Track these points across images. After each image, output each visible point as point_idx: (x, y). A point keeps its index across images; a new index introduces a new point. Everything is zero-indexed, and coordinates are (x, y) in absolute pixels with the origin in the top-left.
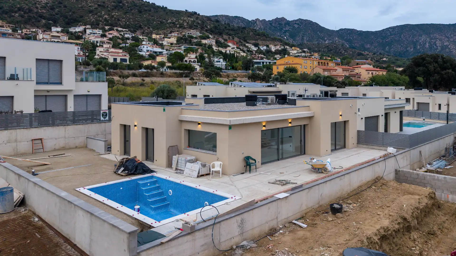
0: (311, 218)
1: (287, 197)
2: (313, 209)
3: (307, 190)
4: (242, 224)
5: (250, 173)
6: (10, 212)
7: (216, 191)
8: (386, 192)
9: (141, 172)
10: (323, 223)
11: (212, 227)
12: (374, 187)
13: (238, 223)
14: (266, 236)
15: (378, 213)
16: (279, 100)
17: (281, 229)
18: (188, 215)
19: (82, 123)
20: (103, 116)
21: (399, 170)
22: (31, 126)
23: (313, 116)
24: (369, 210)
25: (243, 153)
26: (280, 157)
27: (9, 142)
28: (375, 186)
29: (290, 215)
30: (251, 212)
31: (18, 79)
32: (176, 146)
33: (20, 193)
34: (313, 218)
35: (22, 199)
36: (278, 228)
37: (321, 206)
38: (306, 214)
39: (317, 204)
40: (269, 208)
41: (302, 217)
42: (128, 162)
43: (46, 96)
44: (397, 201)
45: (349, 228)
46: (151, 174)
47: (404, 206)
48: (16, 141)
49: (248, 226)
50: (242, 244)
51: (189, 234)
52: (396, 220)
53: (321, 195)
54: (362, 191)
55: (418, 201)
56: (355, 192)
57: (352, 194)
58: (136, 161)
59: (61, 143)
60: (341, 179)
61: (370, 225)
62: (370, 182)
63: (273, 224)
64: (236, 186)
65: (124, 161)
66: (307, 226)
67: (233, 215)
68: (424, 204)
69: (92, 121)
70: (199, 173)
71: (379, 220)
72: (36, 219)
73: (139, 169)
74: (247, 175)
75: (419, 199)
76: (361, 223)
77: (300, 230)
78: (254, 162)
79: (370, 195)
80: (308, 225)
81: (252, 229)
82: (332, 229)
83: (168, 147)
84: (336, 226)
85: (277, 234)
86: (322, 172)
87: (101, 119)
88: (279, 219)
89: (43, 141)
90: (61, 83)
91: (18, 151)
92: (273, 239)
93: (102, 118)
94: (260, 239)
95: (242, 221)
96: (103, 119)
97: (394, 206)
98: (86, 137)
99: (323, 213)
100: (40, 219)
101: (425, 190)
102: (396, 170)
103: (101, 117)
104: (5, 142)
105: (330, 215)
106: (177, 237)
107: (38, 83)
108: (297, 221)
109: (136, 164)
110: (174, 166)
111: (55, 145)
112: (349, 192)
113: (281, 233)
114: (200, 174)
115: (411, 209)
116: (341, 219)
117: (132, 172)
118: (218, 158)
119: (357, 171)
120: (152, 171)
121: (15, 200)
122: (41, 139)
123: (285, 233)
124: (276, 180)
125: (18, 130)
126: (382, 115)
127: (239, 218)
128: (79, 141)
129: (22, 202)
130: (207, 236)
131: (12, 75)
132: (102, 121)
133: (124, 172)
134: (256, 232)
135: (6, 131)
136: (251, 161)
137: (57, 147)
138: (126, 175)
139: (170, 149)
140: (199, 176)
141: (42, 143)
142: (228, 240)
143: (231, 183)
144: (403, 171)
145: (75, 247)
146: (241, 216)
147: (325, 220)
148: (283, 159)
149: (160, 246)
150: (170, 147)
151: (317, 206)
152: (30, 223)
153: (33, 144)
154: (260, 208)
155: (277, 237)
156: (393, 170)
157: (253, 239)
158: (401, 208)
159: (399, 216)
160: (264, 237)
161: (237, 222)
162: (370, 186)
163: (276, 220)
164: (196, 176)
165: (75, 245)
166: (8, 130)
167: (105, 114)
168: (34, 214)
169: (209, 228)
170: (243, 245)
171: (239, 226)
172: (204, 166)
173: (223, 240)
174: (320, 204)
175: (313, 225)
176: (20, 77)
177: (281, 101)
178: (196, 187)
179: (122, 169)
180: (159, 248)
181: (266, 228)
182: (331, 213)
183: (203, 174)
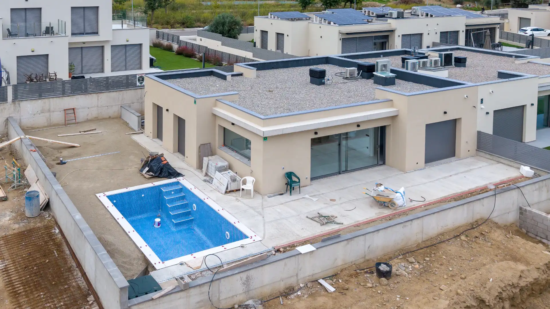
0: (346, 278)
1: (313, 251)
2: (354, 264)
3: (346, 242)
4: (247, 282)
5: (291, 195)
6: (37, 216)
7: (238, 222)
8: (478, 249)
9: (166, 175)
10: (358, 290)
11: (209, 284)
12: (463, 237)
13: (243, 280)
14: (279, 297)
15: (441, 288)
16: (363, 73)
17: (300, 289)
18: (194, 257)
19: (116, 89)
20: (139, 81)
21: (526, 209)
22: (64, 94)
23: (397, 116)
24: (431, 280)
25: (283, 168)
26: (343, 169)
27: (42, 112)
28: (467, 236)
29: (316, 271)
30: (260, 268)
31: (53, 33)
32: (209, 144)
33: (46, 195)
34: (348, 278)
35: (47, 202)
36: (296, 288)
37: (368, 260)
38: (342, 271)
39: (362, 258)
40: (285, 265)
41: (336, 275)
42: (153, 162)
43: (82, 48)
44: (483, 271)
45: (387, 304)
46: (178, 178)
47: (490, 280)
48: (49, 111)
49: (255, 284)
50: (247, 303)
51: (182, 291)
52: (465, 302)
53: (369, 247)
54: (442, 242)
55: (519, 274)
56: (429, 243)
57: (424, 245)
58: (162, 160)
59: (94, 113)
60: (405, 226)
61: (417, 305)
62: (461, 227)
63: (292, 281)
64: (263, 217)
65: (149, 160)
66: (334, 289)
67: (237, 272)
68: (530, 280)
69: (127, 87)
70: (227, 188)
71: (436, 299)
72: (57, 231)
73: (165, 172)
74: (286, 197)
75: (522, 272)
76: (407, 298)
77: (324, 295)
78: (298, 181)
79: (450, 250)
80: (336, 289)
81: (261, 287)
82: (365, 300)
83: (199, 145)
84: (372, 297)
85: (292, 296)
86: (388, 206)
87: (136, 84)
88: (301, 276)
89: (76, 110)
90: (96, 33)
91: (51, 121)
92: (285, 303)
93: (138, 84)
94: (270, 300)
95: (248, 279)
96: (140, 84)
97: (473, 279)
98: (120, 106)
99: (366, 272)
100: (61, 231)
101: (546, 254)
102: (521, 208)
103: (137, 82)
104: (39, 112)
105: (375, 276)
106: (169, 293)
107: (73, 34)
108: (325, 281)
109: (161, 165)
110: (204, 169)
111: (88, 114)
112: (420, 242)
113: (298, 295)
114: (229, 189)
115: (500, 287)
116: (384, 287)
117: (156, 175)
118: (252, 171)
119: (436, 214)
120: (179, 175)
121: (40, 204)
122: (73, 109)
123: (303, 296)
124: (318, 213)
125: (51, 99)
126: (532, 105)
127: (244, 275)
128: (113, 111)
129: (47, 206)
130: (203, 293)
131: (47, 28)
132: (138, 86)
133: (148, 173)
134: (267, 291)
135: (40, 101)
136: (294, 179)
137: (90, 117)
138: (150, 178)
139: (201, 148)
140: (228, 191)
141: (74, 113)
142: (229, 298)
143: (260, 210)
144: (530, 212)
145: (84, 276)
146: (246, 273)
147: (362, 284)
148: (346, 171)
149: (151, 301)
150: (201, 145)
151: (362, 260)
152: (51, 236)
153: (66, 115)
154: (272, 264)
155: (292, 299)
156: (515, 208)
157: (262, 298)
158: (483, 285)
159: (473, 296)
160: (276, 298)
161: (241, 279)
162: (458, 234)
163: (296, 277)
164: (224, 191)
165: (85, 273)
166: (42, 99)
167: (141, 79)
168: (56, 223)
169: (206, 284)
170: (248, 305)
171: (244, 284)
172: (234, 180)
173: (223, 297)
174: (367, 258)
175: (342, 291)
176: (55, 30)
177: (366, 74)
178: (219, 210)
179: (147, 169)
180: (151, 303)
181: (282, 286)
182: (375, 274)
183: (232, 189)
